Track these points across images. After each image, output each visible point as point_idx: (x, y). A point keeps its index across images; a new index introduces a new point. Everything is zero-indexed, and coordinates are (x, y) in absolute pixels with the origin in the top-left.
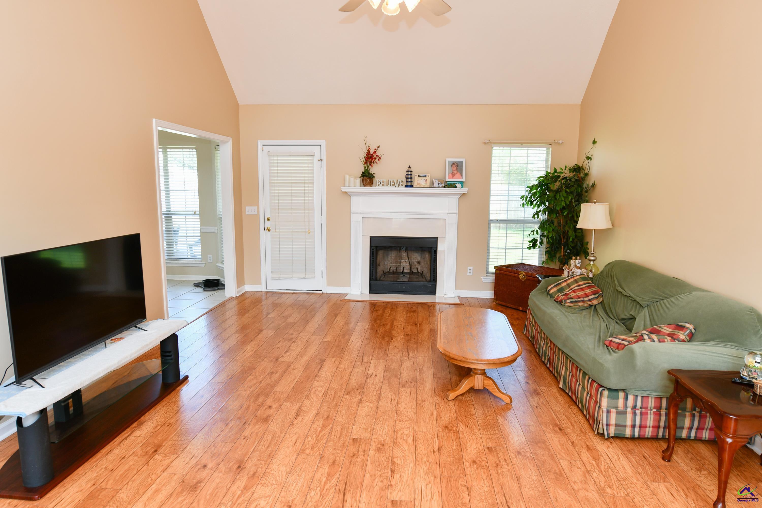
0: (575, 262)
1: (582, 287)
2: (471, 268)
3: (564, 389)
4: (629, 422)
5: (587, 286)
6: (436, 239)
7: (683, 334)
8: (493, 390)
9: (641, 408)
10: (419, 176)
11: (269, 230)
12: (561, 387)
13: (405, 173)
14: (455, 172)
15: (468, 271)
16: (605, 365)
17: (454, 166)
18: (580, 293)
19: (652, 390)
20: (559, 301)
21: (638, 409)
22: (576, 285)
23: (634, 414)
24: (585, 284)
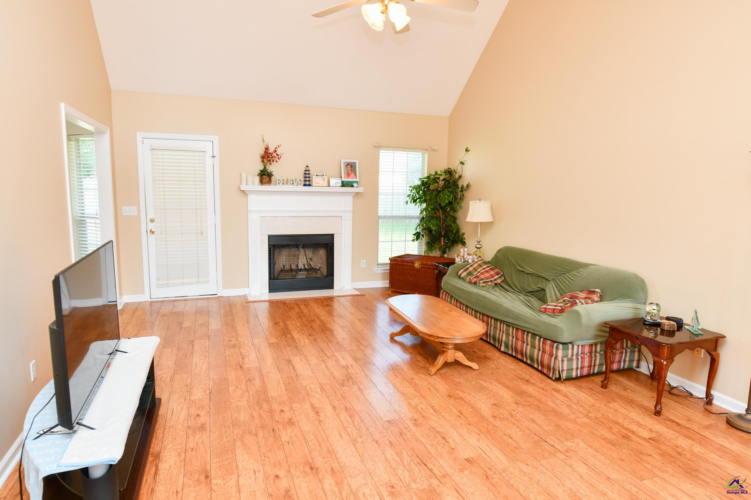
0: (464, 250)
1: (487, 269)
2: (365, 261)
3: (506, 351)
4: (575, 366)
5: (490, 269)
6: (332, 235)
7: (596, 297)
8: (463, 361)
9: (581, 354)
10: (317, 175)
11: (153, 233)
12: (503, 351)
13: (303, 172)
14: (350, 172)
15: (362, 264)
16: (558, 325)
17: (349, 166)
18: (487, 275)
19: (588, 340)
20: (474, 283)
21: (579, 355)
22: (481, 268)
23: (578, 359)
24: (488, 267)
